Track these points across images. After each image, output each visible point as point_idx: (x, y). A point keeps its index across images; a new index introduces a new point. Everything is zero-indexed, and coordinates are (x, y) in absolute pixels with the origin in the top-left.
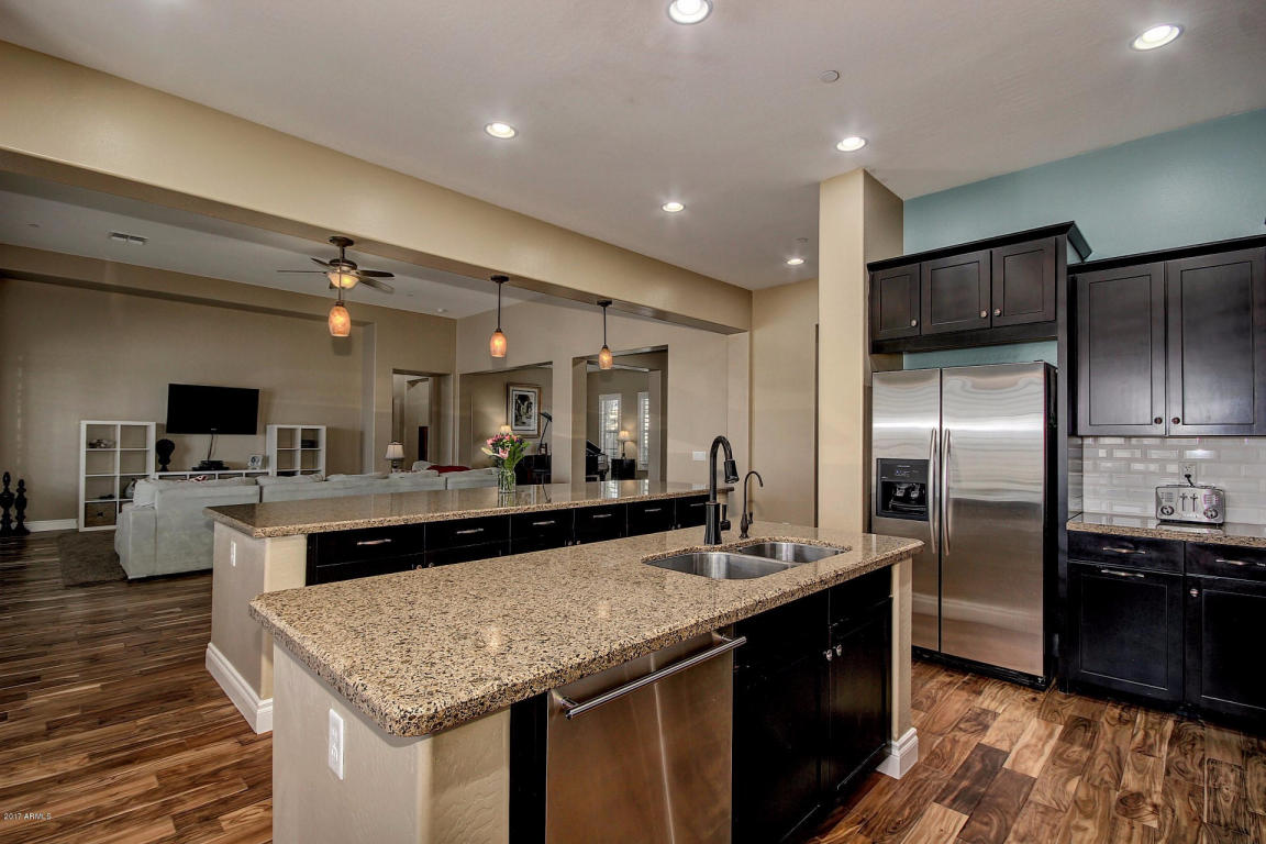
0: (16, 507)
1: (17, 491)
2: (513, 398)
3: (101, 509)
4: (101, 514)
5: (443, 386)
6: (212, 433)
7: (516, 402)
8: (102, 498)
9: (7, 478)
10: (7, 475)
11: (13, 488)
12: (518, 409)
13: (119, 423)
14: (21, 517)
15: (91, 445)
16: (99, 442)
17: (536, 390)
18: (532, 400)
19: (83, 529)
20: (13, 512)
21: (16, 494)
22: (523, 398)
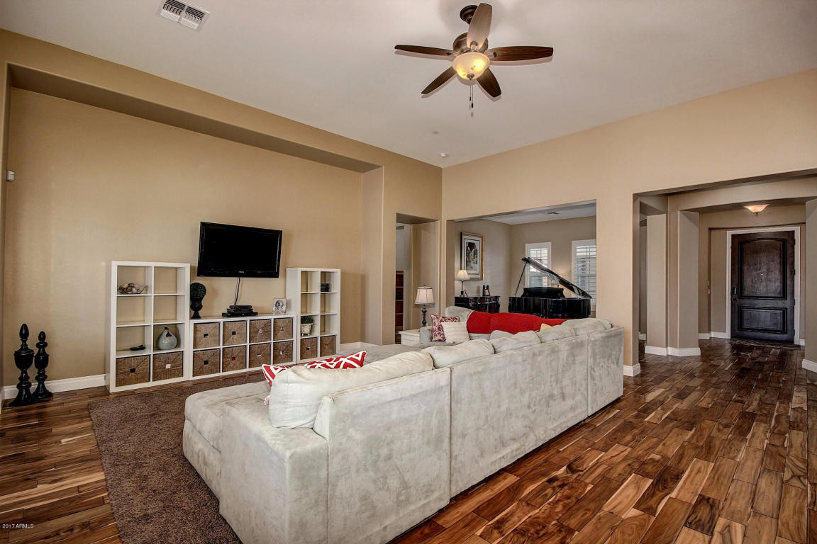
0: (37, 366)
1: (38, 345)
2: (465, 246)
3: (134, 364)
4: (133, 371)
5: (423, 232)
6: (239, 275)
7: (467, 249)
8: (133, 349)
9: (24, 332)
10: (25, 327)
11: (32, 343)
12: (468, 256)
13: (153, 264)
14: (42, 378)
15: (122, 290)
16: (131, 286)
17: (480, 239)
18: (477, 247)
19: (114, 389)
20: (32, 371)
21: (36, 351)
22: (471, 246)
